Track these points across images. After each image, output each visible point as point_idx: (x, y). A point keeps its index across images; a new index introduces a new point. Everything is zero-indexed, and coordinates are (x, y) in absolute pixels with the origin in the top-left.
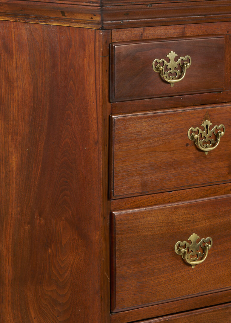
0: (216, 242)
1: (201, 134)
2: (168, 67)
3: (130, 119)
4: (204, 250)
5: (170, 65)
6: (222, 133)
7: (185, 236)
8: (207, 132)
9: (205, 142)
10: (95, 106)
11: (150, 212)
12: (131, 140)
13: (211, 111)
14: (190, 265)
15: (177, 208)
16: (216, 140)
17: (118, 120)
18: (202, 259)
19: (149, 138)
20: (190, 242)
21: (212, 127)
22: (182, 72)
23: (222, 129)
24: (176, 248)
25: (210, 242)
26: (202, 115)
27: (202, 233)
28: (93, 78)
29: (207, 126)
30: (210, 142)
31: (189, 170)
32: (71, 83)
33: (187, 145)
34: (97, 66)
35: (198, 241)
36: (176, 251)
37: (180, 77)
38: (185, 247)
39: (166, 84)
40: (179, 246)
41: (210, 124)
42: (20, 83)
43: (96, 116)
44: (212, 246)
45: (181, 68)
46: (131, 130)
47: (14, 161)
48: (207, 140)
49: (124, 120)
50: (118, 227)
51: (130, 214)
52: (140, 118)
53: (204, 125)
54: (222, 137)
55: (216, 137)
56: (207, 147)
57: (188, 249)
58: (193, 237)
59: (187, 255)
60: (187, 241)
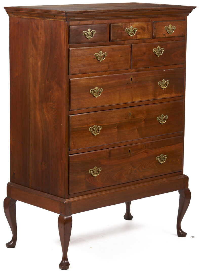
0: (104, 90)
1: (99, 55)
2: (88, 34)
3: (75, 50)
4: (100, 92)
5: (88, 33)
6: (106, 55)
7: (94, 87)
8: (101, 55)
9: (100, 58)
10: (64, 46)
11: (82, 79)
12: (76, 56)
13: (102, 48)
14: (95, 97)
15: (91, 78)
16: (104, 57)
17: (72, 50)
18: (99, 95)
19: (81, 56)
20: (95, 90)
21: (102, 53)
22: (92, 35)
23: (106, 54)
24: (90, 91)
25: (102, 90)
26: (99, 49)
27: (99, 87)
28: (63, 37)
29: (101, 53)
30: (102, 58)
31: (95, 66)
32: (57, 38)
33: (94, 59)
34: (65, 33)
35: (98, 89)
36: (91, 92)
37: (92, 37)
38: (93, 91)
39: (87, 39)
40: (91, 91)
41: (102, 52)
42: (41, 39)
43: (64, 49)
45: (92, 34)
46: (76, 53)
47: (39, 63)
48: (101, 57)
49: (74, 50)
50: (71, 84)
51: (75, 80)
52: (79, 49)
53: (100, 52)
54: (106, 56)
55: (104, 56)
58: (96, 88)
59: (94, 93)
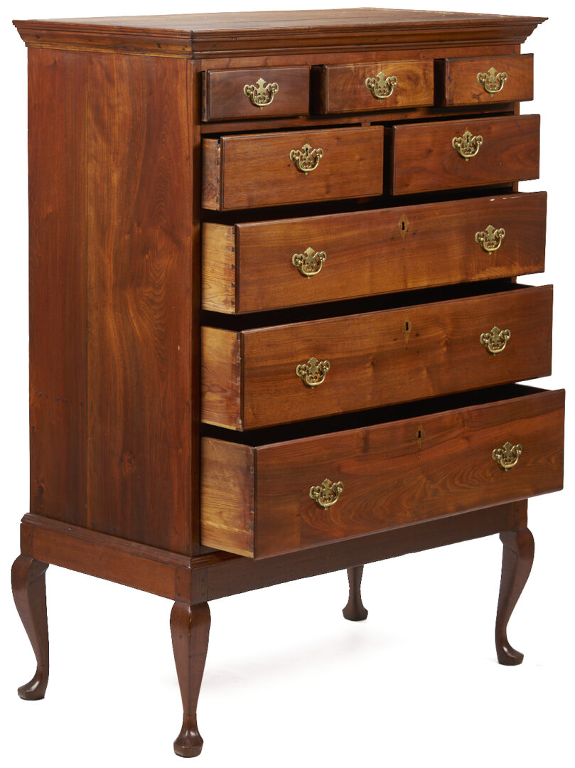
0: (330, 254)
1: (302, 156)
2: (258, 92)
3: (238, 141)
4: (319, 263)
5: (259, 90)
6: (321, 156)
7: (301, 249)
8: (307, 155)
9: (305, 164)
11: (270, 226)
12: (239, 159)
13: (311, 136)
14: (306, 276)
15: (294, 223)
16: (315, 162)
17: (228, 142)
18: (317, 271)
19: (255, 158)
20: (306, 255)
21: (311, 150)
22: (270, 97)
23: (321, 153)
24: (293, 260)
25: (324, 256)
26: (302, 139)
27: (317, 248)
28: (184, 102)
29: (307, 149)
30: (309, 164)
31: (290, 188)
32: (166, 106)
33: (289, 166)
34: (189, 91)
35: (313, 255)
36: (294, 263)
37: (268, 101)
38: (301, 259)
39: (256, 108)
40: (296, 258)
41: (309, 147)
44: (326, 260)
45: (270, 93)
46: (239, 151)
47: (115, 178)
48: (306, 161)
49: (233, 141)
50: (242, 238)
51: (253, 227)
52: (247, 140)
53: (304, 148)
54: (321, 159)
55: (315, 159)
56: (306, 168)
57: (304, 261)
58: (309, 251)
59: (303, 266)
60: (304, 254)
